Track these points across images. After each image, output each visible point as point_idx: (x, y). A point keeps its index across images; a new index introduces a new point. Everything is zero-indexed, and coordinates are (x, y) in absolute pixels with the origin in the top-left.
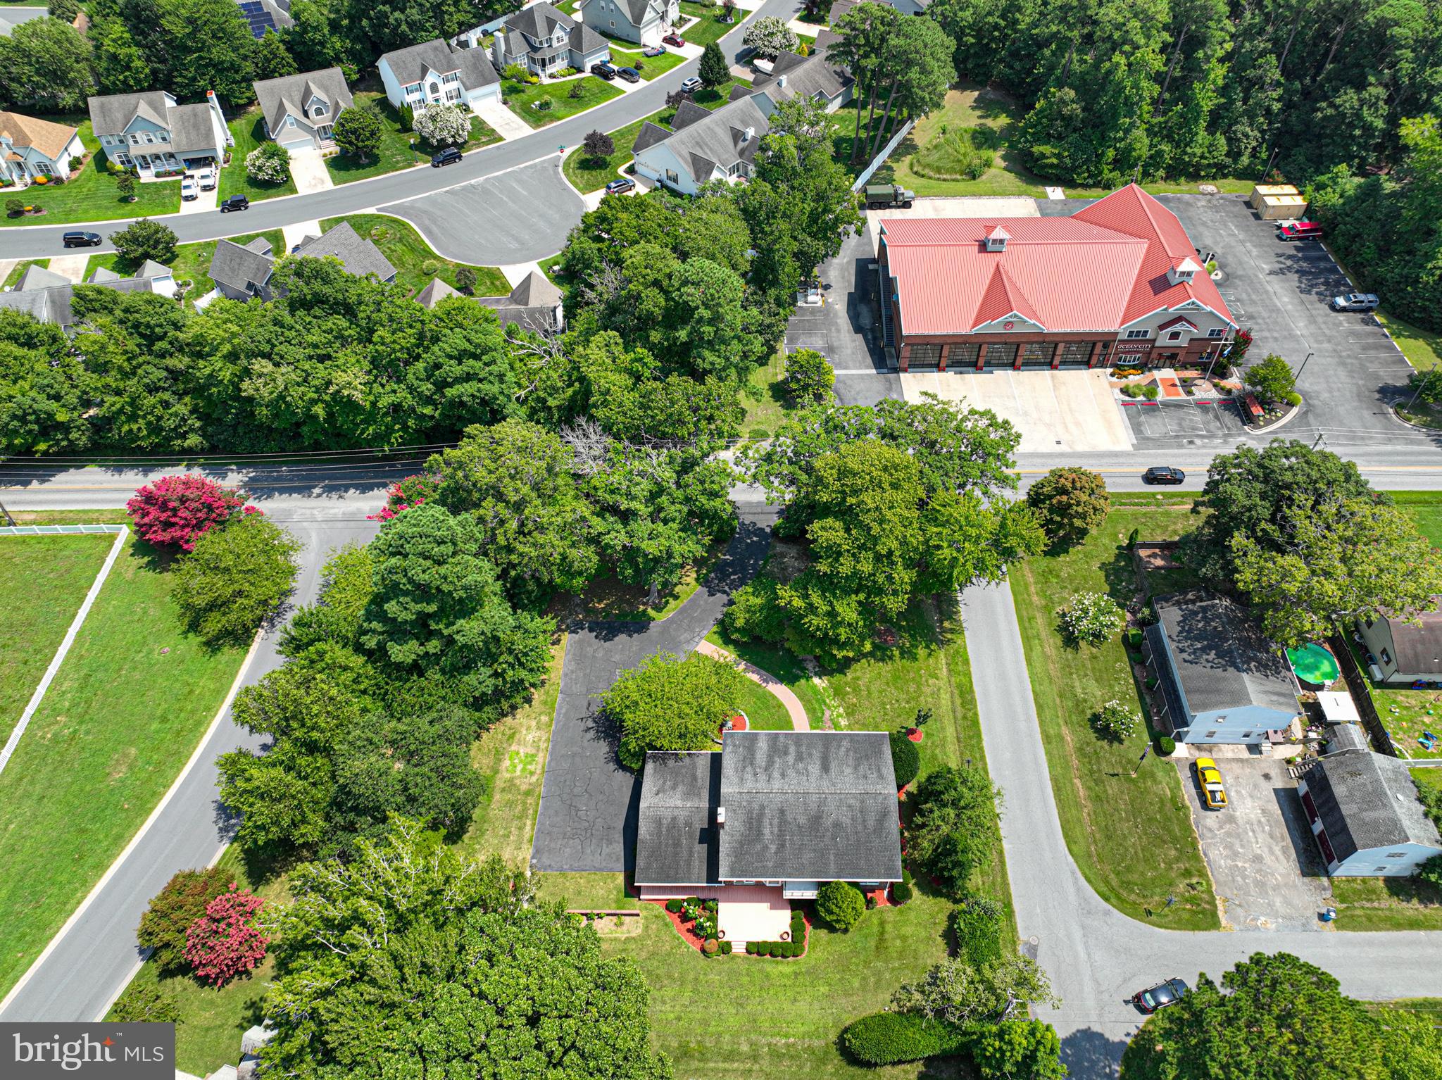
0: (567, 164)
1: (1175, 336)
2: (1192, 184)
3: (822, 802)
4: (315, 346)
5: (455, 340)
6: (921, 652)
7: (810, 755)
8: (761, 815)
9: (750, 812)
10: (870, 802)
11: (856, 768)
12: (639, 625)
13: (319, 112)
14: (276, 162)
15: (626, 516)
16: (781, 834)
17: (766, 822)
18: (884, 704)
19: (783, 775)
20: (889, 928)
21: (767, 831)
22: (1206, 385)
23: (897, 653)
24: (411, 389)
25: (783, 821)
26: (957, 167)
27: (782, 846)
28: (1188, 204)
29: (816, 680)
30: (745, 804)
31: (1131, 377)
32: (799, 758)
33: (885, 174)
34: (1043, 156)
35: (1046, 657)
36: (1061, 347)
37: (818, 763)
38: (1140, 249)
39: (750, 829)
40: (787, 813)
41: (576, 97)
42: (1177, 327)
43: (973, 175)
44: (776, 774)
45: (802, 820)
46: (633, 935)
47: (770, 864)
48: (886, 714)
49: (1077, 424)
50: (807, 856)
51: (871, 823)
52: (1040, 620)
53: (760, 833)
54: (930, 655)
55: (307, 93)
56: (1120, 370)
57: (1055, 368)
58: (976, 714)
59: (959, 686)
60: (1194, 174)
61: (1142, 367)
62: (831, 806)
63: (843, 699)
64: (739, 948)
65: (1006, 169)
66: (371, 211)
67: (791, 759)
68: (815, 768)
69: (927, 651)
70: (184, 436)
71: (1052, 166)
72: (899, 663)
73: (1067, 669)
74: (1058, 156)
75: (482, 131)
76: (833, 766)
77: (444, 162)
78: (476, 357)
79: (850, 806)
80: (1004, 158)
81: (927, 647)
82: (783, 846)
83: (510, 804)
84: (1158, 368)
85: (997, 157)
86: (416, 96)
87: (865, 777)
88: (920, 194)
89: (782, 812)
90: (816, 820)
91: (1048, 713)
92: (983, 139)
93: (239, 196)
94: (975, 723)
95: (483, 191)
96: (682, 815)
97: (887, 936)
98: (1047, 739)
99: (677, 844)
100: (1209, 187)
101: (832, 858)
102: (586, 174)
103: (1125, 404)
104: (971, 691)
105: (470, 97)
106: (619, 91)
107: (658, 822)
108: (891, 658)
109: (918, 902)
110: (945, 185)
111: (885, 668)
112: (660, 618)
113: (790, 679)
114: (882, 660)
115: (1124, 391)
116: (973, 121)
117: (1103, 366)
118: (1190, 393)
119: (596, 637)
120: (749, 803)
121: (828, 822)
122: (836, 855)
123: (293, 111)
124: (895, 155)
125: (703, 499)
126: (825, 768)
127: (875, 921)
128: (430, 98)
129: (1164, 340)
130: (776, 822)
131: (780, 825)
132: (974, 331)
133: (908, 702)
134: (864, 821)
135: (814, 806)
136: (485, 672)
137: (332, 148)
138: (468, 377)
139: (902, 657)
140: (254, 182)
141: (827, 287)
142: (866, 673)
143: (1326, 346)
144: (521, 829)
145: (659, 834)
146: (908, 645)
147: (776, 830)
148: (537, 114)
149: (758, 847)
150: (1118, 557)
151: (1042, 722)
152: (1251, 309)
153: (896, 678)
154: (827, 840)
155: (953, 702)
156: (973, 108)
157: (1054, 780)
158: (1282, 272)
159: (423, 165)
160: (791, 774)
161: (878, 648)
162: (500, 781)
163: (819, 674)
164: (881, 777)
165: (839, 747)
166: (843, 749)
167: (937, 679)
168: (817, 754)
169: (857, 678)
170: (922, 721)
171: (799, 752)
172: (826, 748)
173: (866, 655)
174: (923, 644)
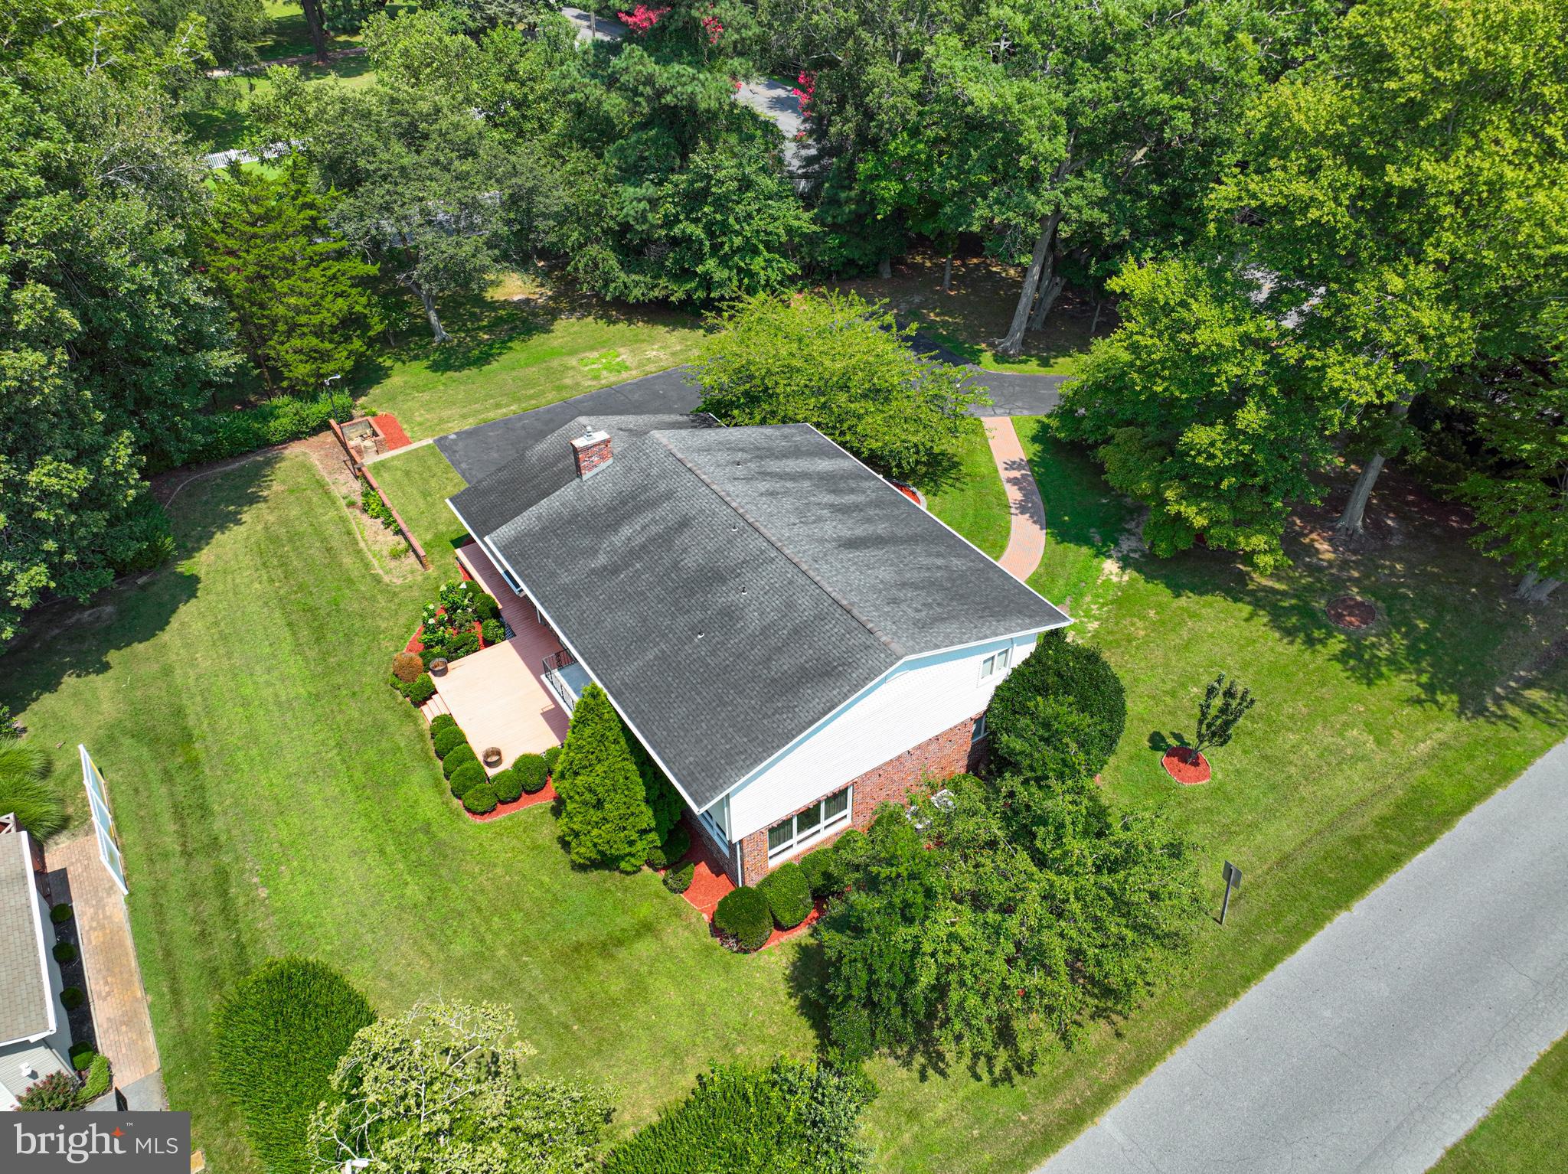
3: (756, 562)
6: (1402, 684)
7: (870, 521)
8: (653, 504)
9: (644, 487)
16: (634, 554)
17: (644, 519)
19: (772, 494)
20: (645, 947)
21: (626, 531)
23: (1337, 644)
25: (664, 540)
27: (613, 570)
29: (1110, 567)
30: (655, 471)
32: (844, 509)
37: (859, 533)
39: (613, 509)
40: (688, 533)
44: (763, 486)
45: (692, 560)
46: (386, 579)
47: (565, 579)
51: (785, 664)
53: (614, 526)
54: (1419, 701)
58: (1397, 860)
63: (1120, 617)
64: (431, 710)
67: (829, 498)
68: (834, 528)
69: (1420, 693)
72: (1319, 660)
76: (874, 553)
79: (790, 605)
81: (1430, 688)
82: (615, 572)
83: (529, 383)
87: (894, 601)
89: (684, 524)
90: (713, 576)
97: (622, 953)
101: (650, 656)
108: (1311, 642)
109: (760, 979)
112: (988, 366)
113: (1068, 532)
114: (1289, 633)
120: (663, 475)
121: (724, 596)
122: (663, 658)
126: (852, 544)
127: (645, 911)
130: (654, 530)
131: (652, 540)
134: (779, 650)
135: (736, 554)
139: (1343, 657)
146: (1383, 653)
147: (640, 540)
149: (586, 542)
154: (682, 621)
160: (788, 503)
161: (1304, 610)
162: (555, 364)
163: (1126, 563)
164: (923, 626)
165: (939, 555)
166: (940, 562)
167: (1378, 742)
168: (881, 528)
169: (1193, 615)
170: (1219, 731)
171: (857, 507)
172: (913, 539)
173: (1262, 600)
174: (1424, 679)
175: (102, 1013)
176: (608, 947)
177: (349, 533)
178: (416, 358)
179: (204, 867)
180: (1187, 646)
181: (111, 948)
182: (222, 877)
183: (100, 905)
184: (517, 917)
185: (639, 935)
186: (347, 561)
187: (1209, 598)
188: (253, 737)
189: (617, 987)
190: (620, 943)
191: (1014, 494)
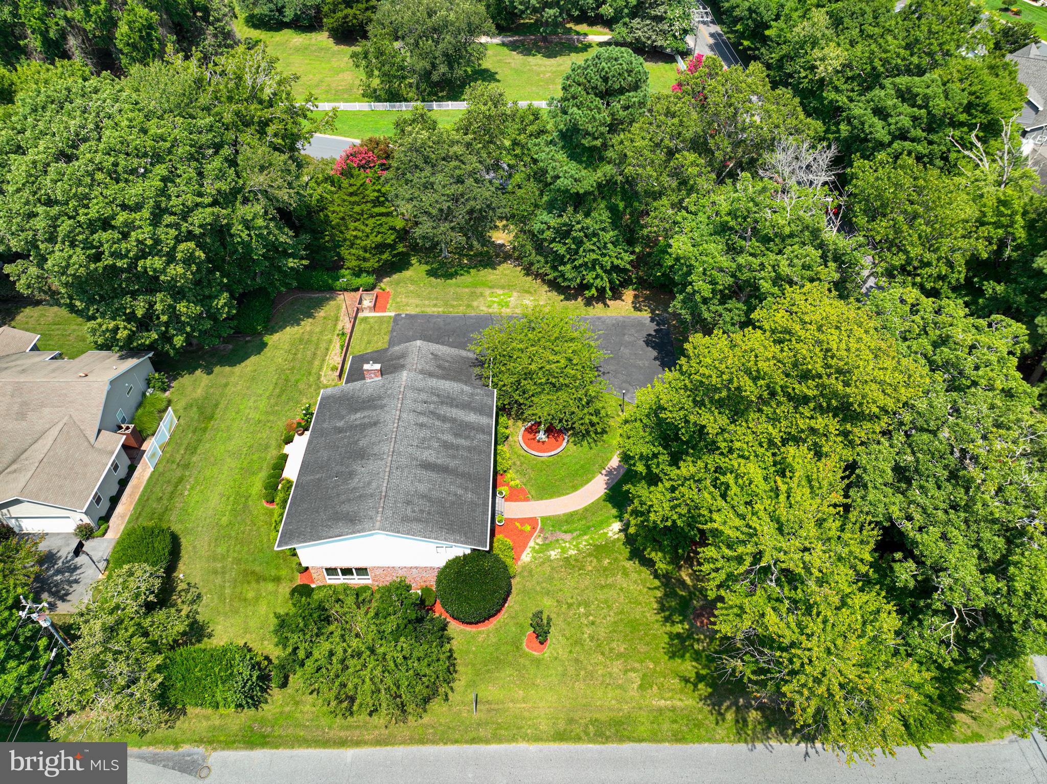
6: (688, 667)
7: (454, 457)
8: (375, 408)
9: (380, 398)
10: (372, 502)
11: (424, 496)
12: (668, 359)
16: (352, 428)
17: (366, 413)
18: (587, 604)
19: (422, 425)
20: (271, 586)
21: (358, 415)
23: (678, 629)
25: (364, 427)
27: (340, 430)
29: (617, 526)
30: (389, 392)
37: (439, 461)
39: (364, 402)
40: (374, 429)
44: (423, 419)
45: (363, 443)
46: (322, 379)
47: (326, 425)
48: (570, 606)
50: (326, 455)
51: (346, 508)
53: (356, 411)
54: (687, 680)
62: (373, 466)
63: (590, 555)
64: (285, 449)
67: (448, 437)
68: (429, 455)
69: (692, 676)
72: (661, 632)
76: (432, 475)
79: (369, 483)
81: (700, 678)
82: (340, 432)
83: (459, 298)
87: (408, 503)
89: (375, 424)
97: (263, 584)
101: (318, 476)
108: (667, 619)
113: (613, 497)
114: (662, 609)
119: (649, 335)
120: (390, 395)
121: (357, 467)
122: (319, 480)
126: (427, 466)
130: (366, 420)
131: (361, 425)
133: (592, 638)
134: (350, 500)
135: (376, 450)
139: (672, 636)
144: (435, 306)
145: (392, 360)
146: (698, 646)
147: (358, 422)
149: (344, 412)
153: (634, 625)
154: (338, 468)
155: (600, 709)
160: (424, 433)
161: (685, 602)
162: (479, 291)
164: (405, 519)
165: (466, 489)
166: (460, 492)
167: (641, 687)
168: (453, 464)
169: (626, 573)
171: (457, 447)
172: (463, 475)
174: (703, 672)
175: (119, 509)
176: (260, 578)
177: (327, 349)
178: (427, 263)
179: (178, 473)
180: (602, 587)
181: (136, 487)
182: (181, 480)
183: (144, 470)
184: (246, 549)
185: (273, 580)
186: (317, 363)
187: (644, 569)
188: (228, 428)
189: (250, 595)
190: (265, 580)
191: (613, 463)
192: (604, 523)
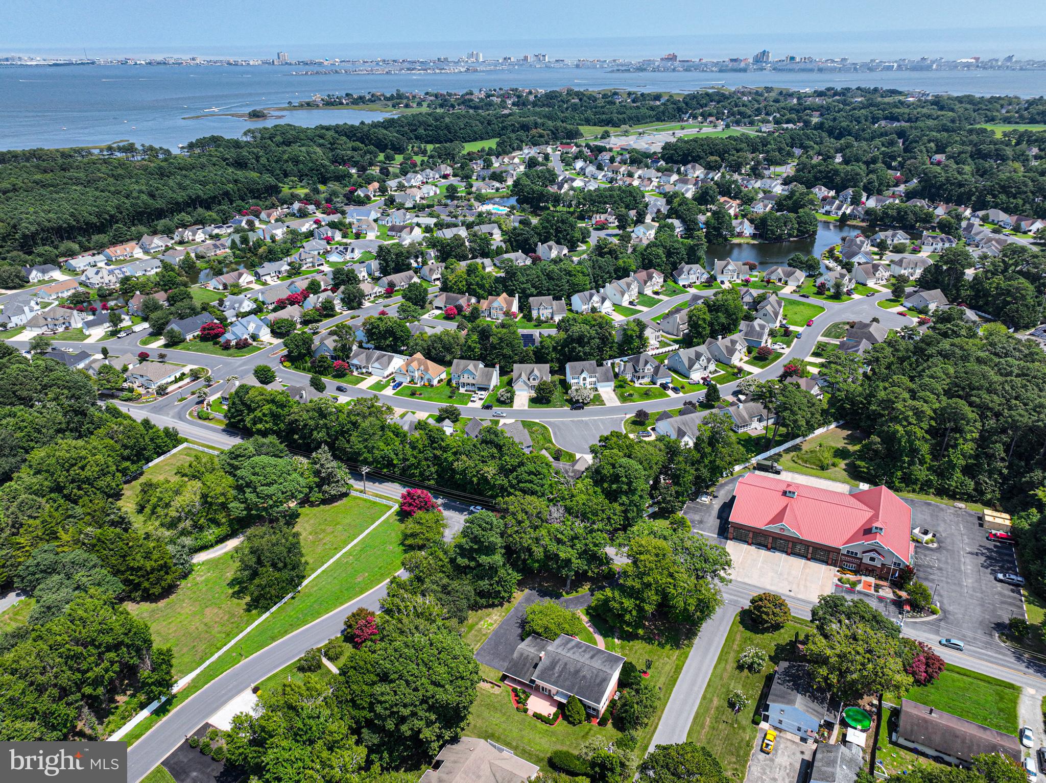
0: (627, 421)
1: (872, 559)
2: (951, 501)
3: (583, 667)
4: (483, 456)
5: (530, 467)
6: (668, 647)
7: (589, 652)
8: (558, 662)
9: (554, 659)
10: (601, 673)
11: (604, 662)
12: (558, 596)
13: (534, 379)
14: (509, 395)
15: (559, 541)
16: (561, 672)
17: (558, 665)
18: (640, 658)
19: (574, 653)
20: (592, 732)
21: (557, 668)
22: (888, 590)
23: (657, 643)
24: (509, 481)
25: (565, 667)
26: (818, 462)
27: (560, 676)
28: (942, 510)
29: (616, 640)
31: (848, 576)
32: (584, 651)
33: (777, 457)
34: (860, 467)
35: (725, 669)
36: (811, 549)
37: (590, 655)
38: (868, 514)
39: (551, 665)
40: (568, 665)
41: (647, 394)
42: (872, 554)
43: (823, 468)
44: (571, 652)
45: (572, 670)
46: (496, 693)
47: (553, 680)
48: (638, 662)
49: (805, 586)
50: (568, 683)
51: (598, 681)
52: (732, 655)
53: (554, 668)
54: (671, 650)
55: (533, 371)
56: (843, 570)
57: (809, 559)
58: (678, 677)
59: (677, 665)
60: (953, 496)
61: (856, 572)
62: (586, 668)
63: (623, 650)
64: (530, 713)
65: (844, 470)
66: (537, 421)
67: (581, 650)
68: (587, 656)
69: (671, 648)
70: (429, 480)
71: (864, 472)
72: (655, 647)
73: (731, 677)
74: (868, 468)
75: (598, 400)
76: (595, 658)
77: (575, 409)
78: (536, 475)
79: (592, 672)
80: (846, 465)
81: (672, 646)
83: (476, 636)
84: (866, 575)
85: (842, 464)
86: (576, 381)
87: (605, 666)
88: (788, 470)
89: (566, 664)
90: (577, 672)
91: (711, 689)
92: (841, 453)
93: (491, 404)
94: (676, 680)
95: (586, 423)
96: (532, 655)
97: (589, 734)
98: (704, 697)
99: (525, 665)
100: (961, 505)
101: (577, 687)
102: (633, 426)
103: (837, 585)
104: (681, 669)
105: (599, 385)
106: (668, 396)
107: (522, 654)
108: (652, 644)
109: (610, 729)
110: (805, 469)
111: (649, 647)
112: (566, 597)
113: (605, 635)
114: (649, 643)
115: (840, 580)
116: (841, 444)
117: (835, 566)
118: (877, 591)
119: (538, 595)
120: (555, 656)
121: (581, 674)
122: (579, 687)
123: (524, 377)
124: (787, 451)
125: (591, 545)
126: (591, 657)
127: (588, 727)
128: (582, 382)
129: (866, 560)
130: (562, 667)
131: (562, 669)
132: (764, 528)
134: (595, 679)
135: (579, 666)
136: (487, 582)
137: (533, 394)
138: (531, 482)
139: (658, 645)
140: (498, 401)
141: (715, 497)
142: (638, 645)
143: (979, 595)
145: (520, 659)
146: (663, 642)
147: (560, 669)
148: (624, 398)
149: (551, 673)
150: (787, 644)
151: (706, 691)
152: (942, 565)
153: (650, 652)
154: (578, 680)
155: (671, 669)
156: (844, 439)
157: (697, 713)
158: (977, 554)
159: (567, 408)
160: (578, 653)
161: (649, 638)
162: (476, 628)
163: (618, 639)
166: (604, 656)
167: (669, 659)
168: (592, 653)
169: (634, 645)
170: (649, 667)
172: (597, 653)
173: (642, 638)
174: (670, 645)
180: (637, 652)
184: (571, 735)
187: (634, 641)
191: (591, 630)
192: (614, 643)
